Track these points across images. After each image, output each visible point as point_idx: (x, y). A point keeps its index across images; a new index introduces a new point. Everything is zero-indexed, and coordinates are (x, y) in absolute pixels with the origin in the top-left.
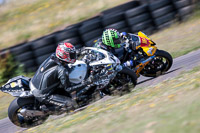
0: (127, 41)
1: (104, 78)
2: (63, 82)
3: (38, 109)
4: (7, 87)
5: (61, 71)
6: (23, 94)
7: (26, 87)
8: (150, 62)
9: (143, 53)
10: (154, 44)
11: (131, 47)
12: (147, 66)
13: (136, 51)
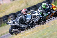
0: (49, 6)
2: (24, 20)
3: (17, 29)
4: (8, 23)
6: (13, 25)
7: (14, 23)
8: (55, 12)
10: (56, 7)
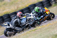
0: (42, 10)
1: (31, 22)
3: (12, 31)
4: (3, 25)
5: (18, 20)
6: (8, 27)
7: (9, 25)
8: (48, 16)
9: (46, 13)
10: (49, 11)
11: (43, 12)
12: (47, 17)
13: (44, 13)
